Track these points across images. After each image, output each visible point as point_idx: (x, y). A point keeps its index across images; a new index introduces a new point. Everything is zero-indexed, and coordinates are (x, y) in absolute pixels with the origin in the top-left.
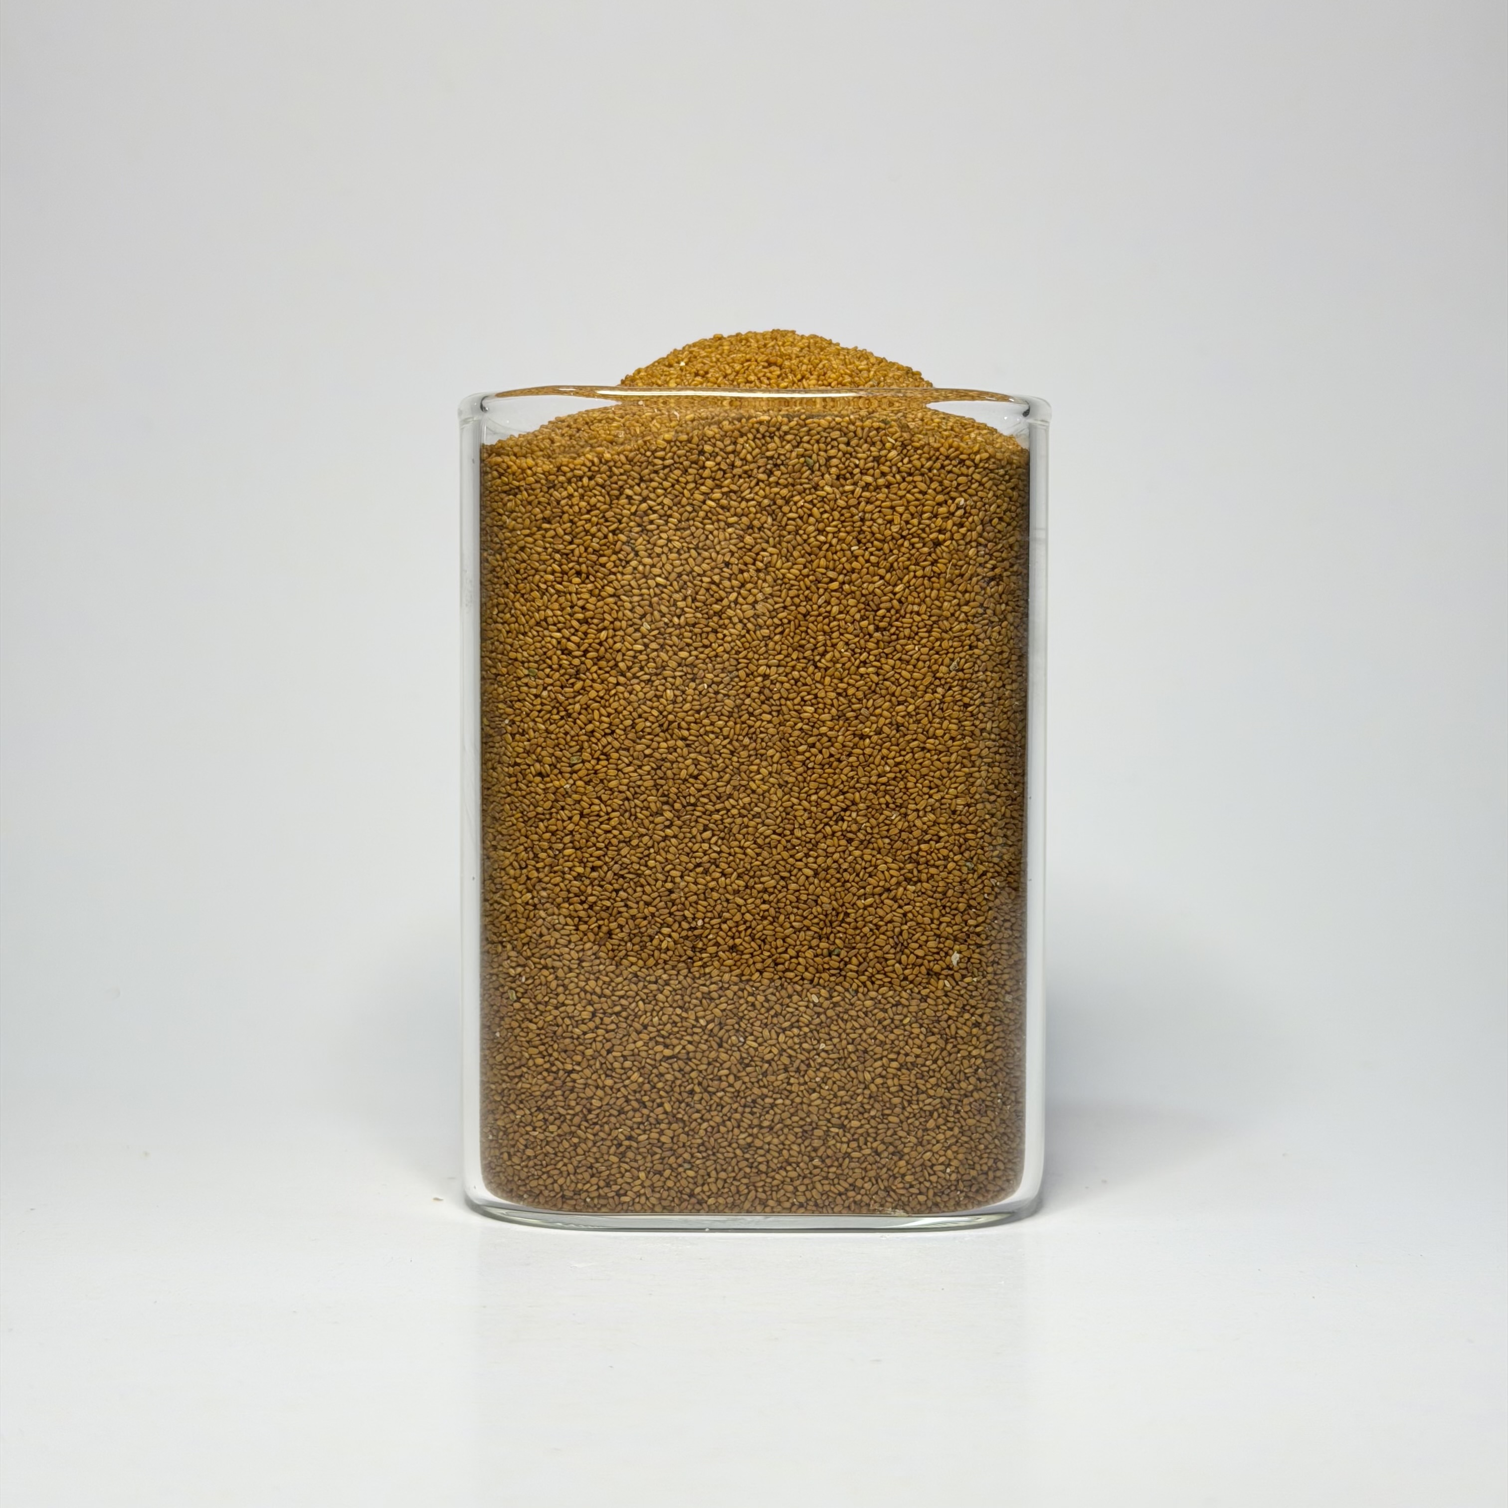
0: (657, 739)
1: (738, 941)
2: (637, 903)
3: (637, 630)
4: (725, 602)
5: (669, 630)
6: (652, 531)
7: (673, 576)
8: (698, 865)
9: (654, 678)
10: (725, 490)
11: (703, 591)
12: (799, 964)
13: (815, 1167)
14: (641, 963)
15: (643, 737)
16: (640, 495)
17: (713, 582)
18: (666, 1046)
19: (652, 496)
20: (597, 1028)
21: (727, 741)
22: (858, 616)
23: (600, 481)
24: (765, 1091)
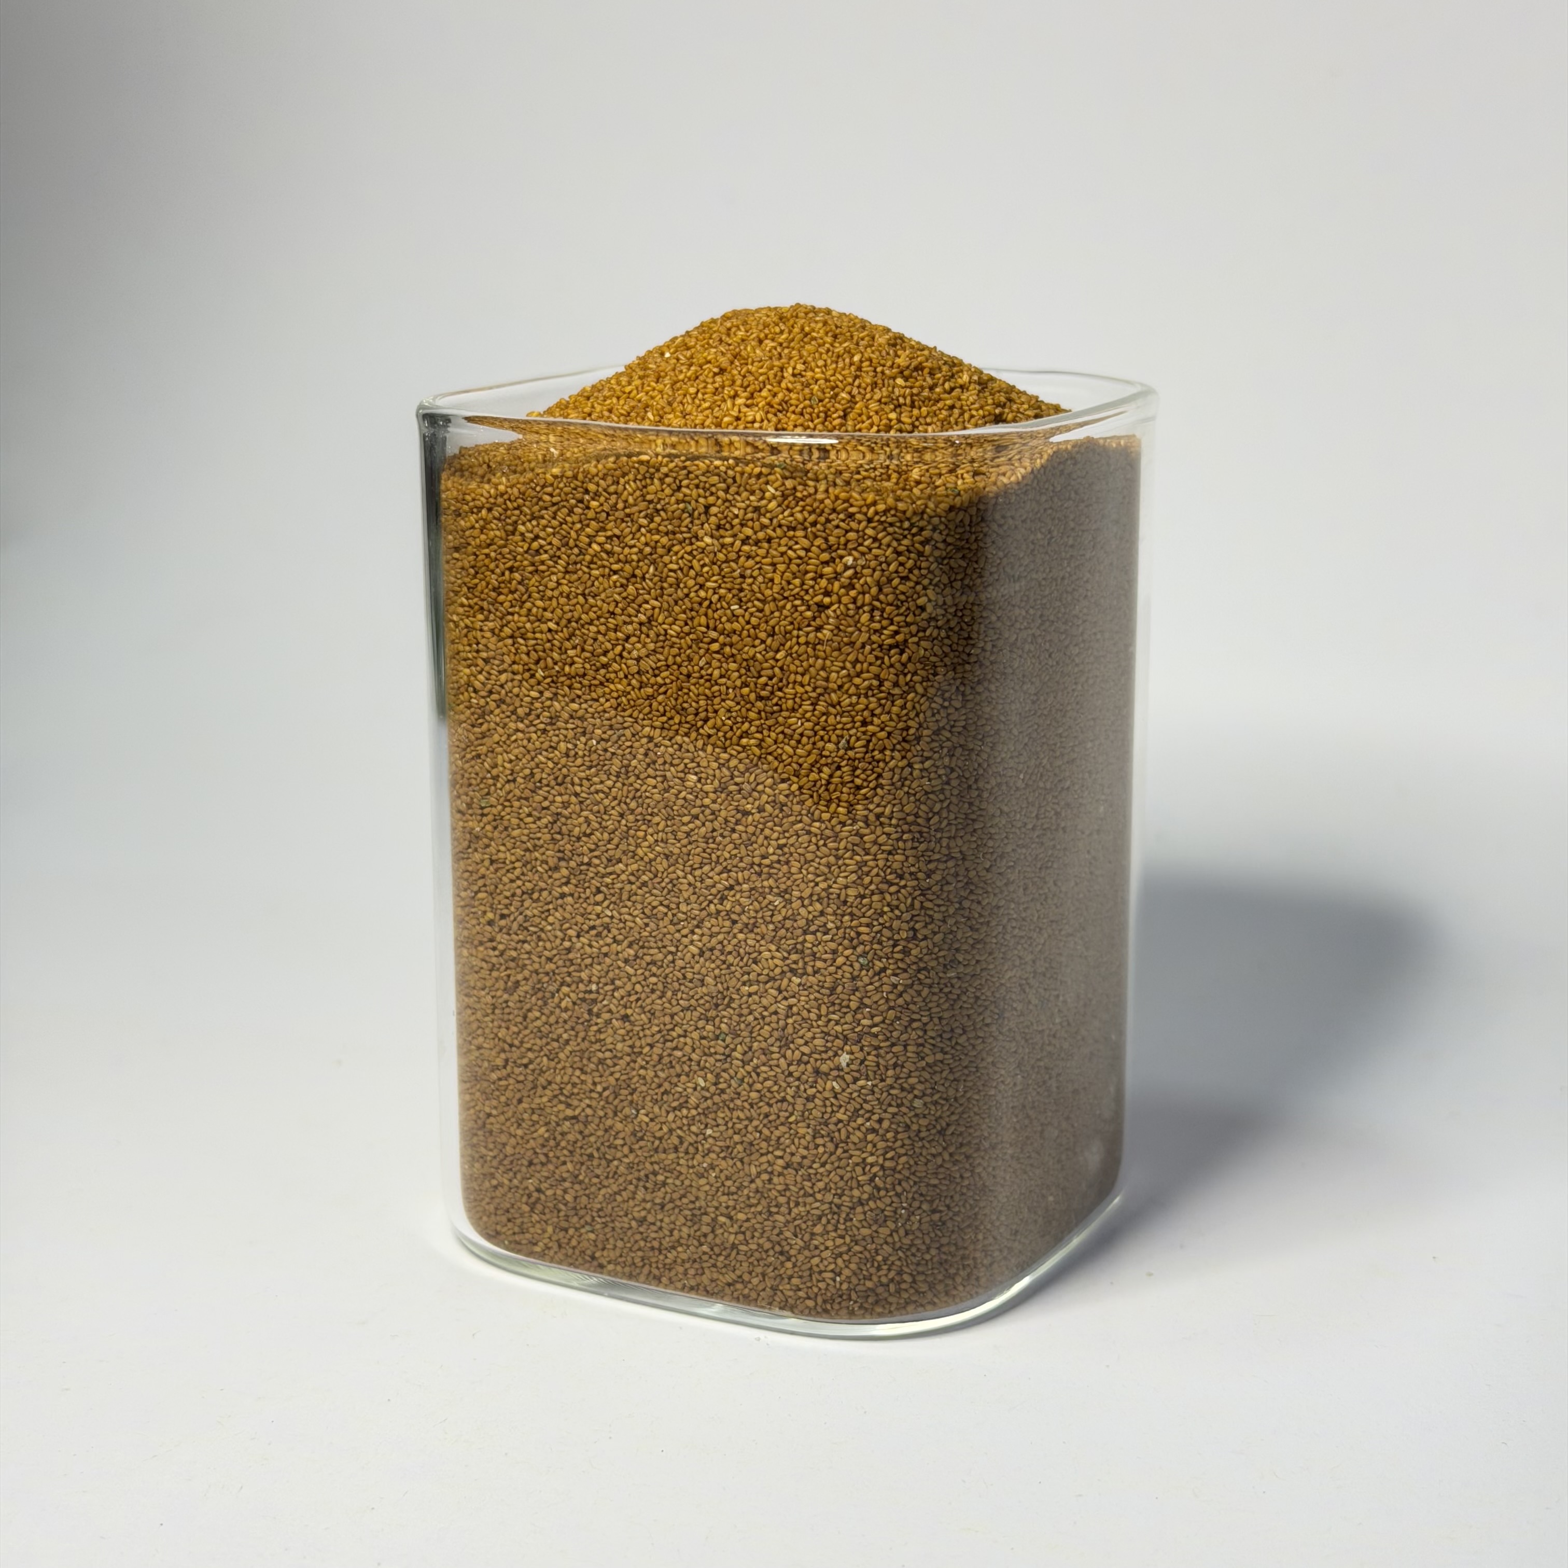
1: (629, 1012)
3: (533, 676)
4: (611, 655)
5: (562, 679)
6: (543, 572)
7: (564, 622)
8: (593, 928)
9: (548, 728)
10: (609, 533)
11: (590, 641)
12: (686, 1044)
13: (705, 1253)
14: (544, 1018)
15: (540, 788)
16: (532, 532)
17: (599, 632)
18: (569, 1106)
19: (542, 534)
20: (509, 1075)
21: (616, 802)
22: (738, 683)
23: (497, 514)
24: (656, 1167)
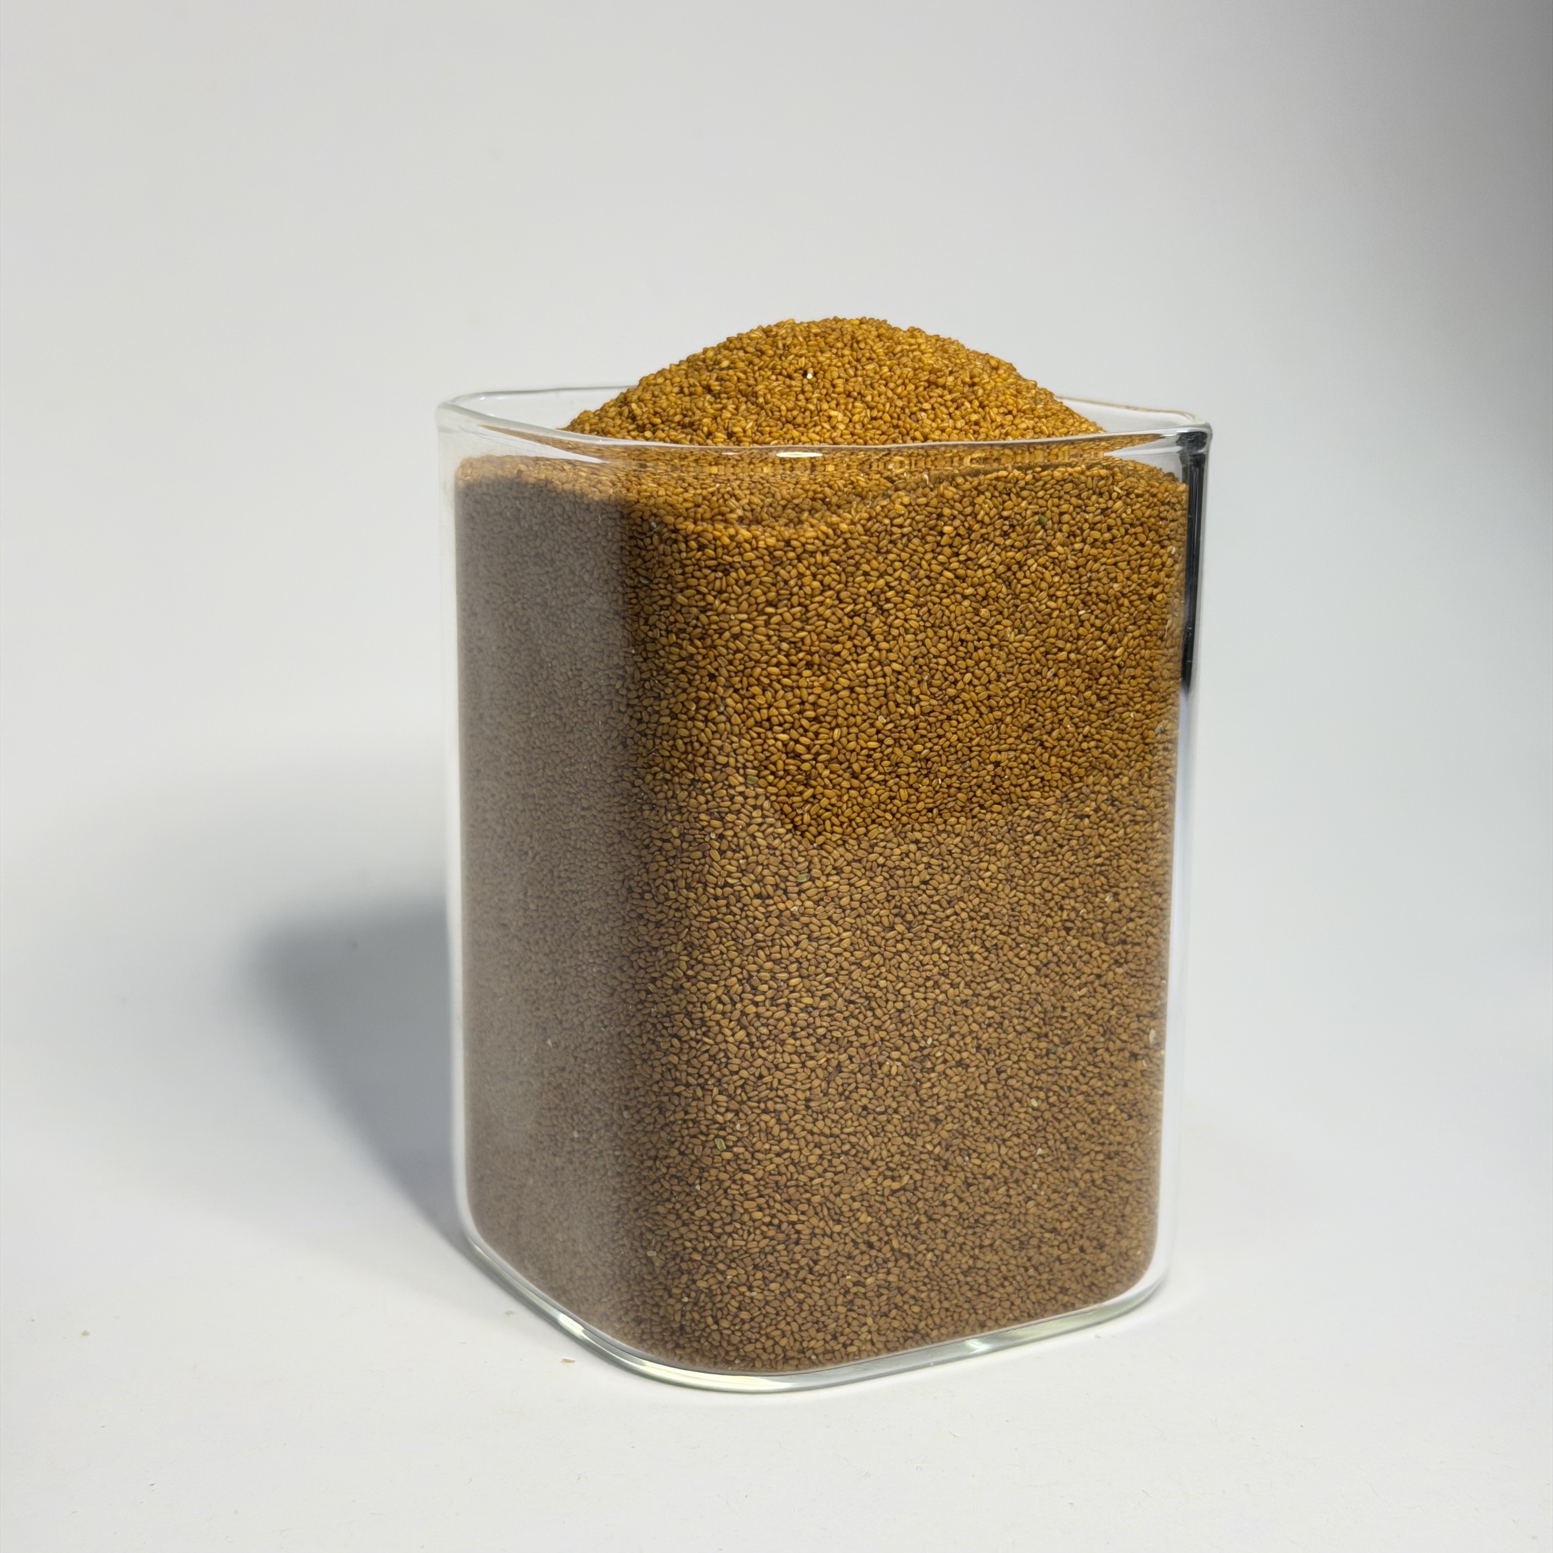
0: (889, 845)
1: (965, 1055)
2: (868, 1029)
3: (872, 725)
4: (960, 685)
5: (904, 722)
6: (888, 610)
7: (910, 659)
8: (928, 979)
9: (888, 777)
10: (962, 558)
11: (938, 675)
14: (870, 1094)
17: (948, 664)
19: (890, 570)
20: (825, 1171)
21: (959, 839)
22: (1082, 688)
23: (836, 557)
